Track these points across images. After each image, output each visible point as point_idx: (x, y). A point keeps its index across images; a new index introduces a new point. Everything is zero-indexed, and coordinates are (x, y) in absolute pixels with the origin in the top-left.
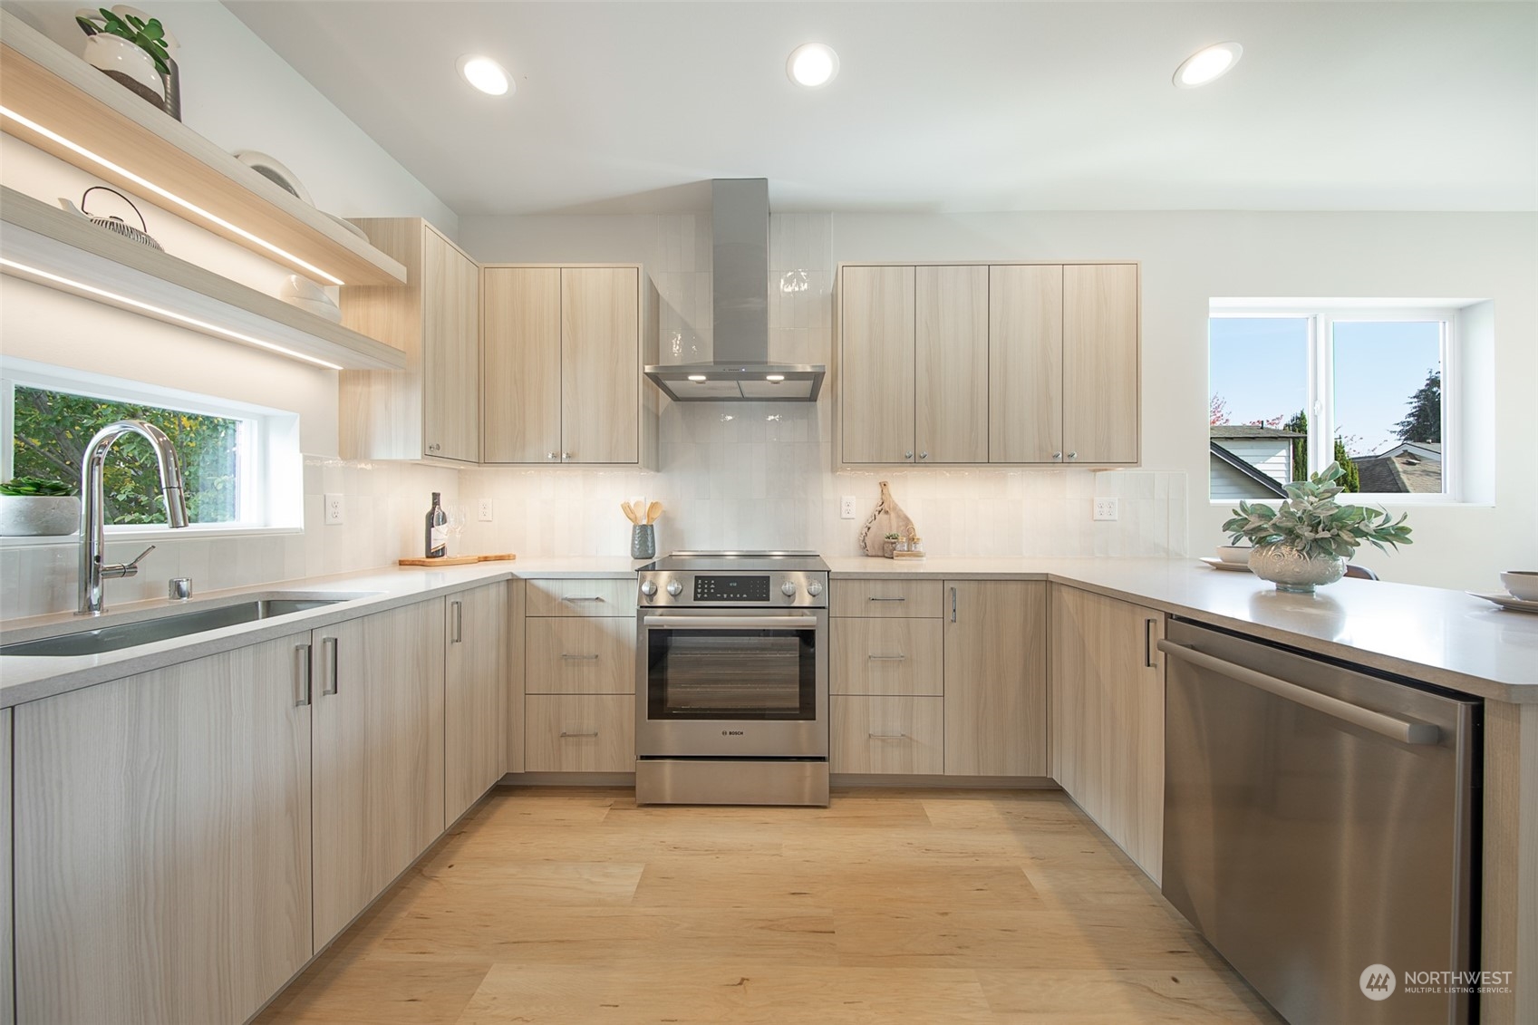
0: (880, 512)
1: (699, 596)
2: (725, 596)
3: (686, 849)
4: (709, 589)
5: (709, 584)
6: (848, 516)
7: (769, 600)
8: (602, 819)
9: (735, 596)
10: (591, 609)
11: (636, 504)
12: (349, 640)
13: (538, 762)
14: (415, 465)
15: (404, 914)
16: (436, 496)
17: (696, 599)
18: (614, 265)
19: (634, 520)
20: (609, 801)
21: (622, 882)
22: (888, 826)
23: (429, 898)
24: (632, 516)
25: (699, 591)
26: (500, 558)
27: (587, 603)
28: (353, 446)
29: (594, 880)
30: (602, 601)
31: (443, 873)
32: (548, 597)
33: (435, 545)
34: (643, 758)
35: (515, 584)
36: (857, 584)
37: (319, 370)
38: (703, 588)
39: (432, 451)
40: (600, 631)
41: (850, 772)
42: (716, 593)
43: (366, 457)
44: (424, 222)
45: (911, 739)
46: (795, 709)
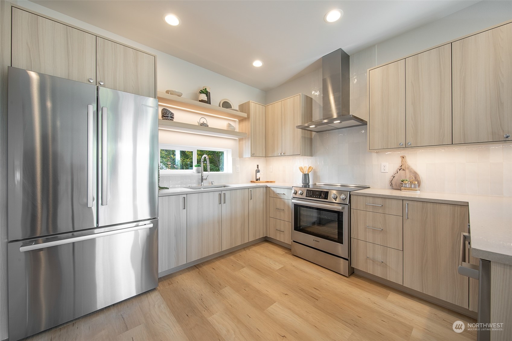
0: (400, 170)
1: (307, 196)
2: (314, 196)
3: (296, 267)
4: (310, 194)
5: (310, 192)
6: (384, 171)
7: (327, 199)
8: (282, 254)
9: (317, 197)
10: (282, 196)
11: (304, 167)
12: (228, 194)
13: (271, 235)
14: (249, 158)
15: (238, 254)
16: (258, 166)
17: (306, 196)
18: (294, 96)
19: (303, 172)
20: (286, 251)
21: (277, 267)
22: (366, 291)
23: (243, 253)
24: (302, 171)
25: (307, 194)
26: (271, 182)
27: (281, 195)
28: (241, 156)
29: (272, 263)
30: (285, 194)
31: (248, 250)
32: (274, 192)
33: (258, 177)
34: (294, 241)
35: (267, 188)
36: (362, 197)
37: (235, 139)
38: (308, 193)
39: (253, 155)
40: (284, 203)
41: (359, 269)
42: (312, 195)
43: (243, 157)
44: (251, 101)
45: (386, 265)
46: (336, 239)
